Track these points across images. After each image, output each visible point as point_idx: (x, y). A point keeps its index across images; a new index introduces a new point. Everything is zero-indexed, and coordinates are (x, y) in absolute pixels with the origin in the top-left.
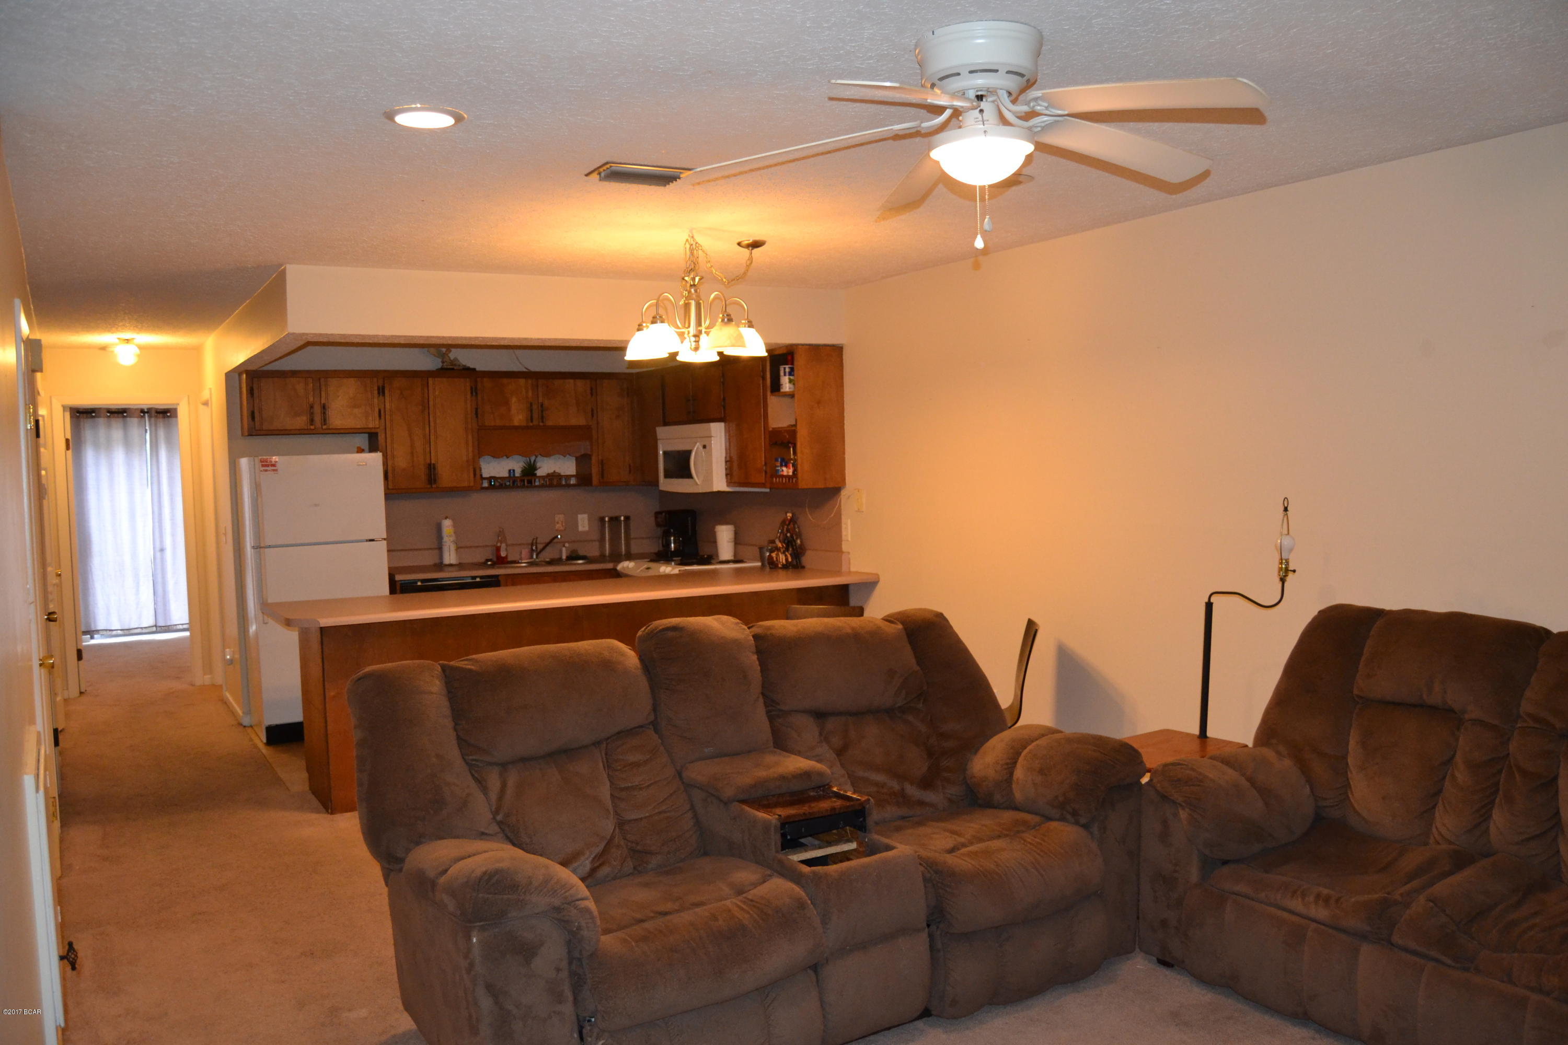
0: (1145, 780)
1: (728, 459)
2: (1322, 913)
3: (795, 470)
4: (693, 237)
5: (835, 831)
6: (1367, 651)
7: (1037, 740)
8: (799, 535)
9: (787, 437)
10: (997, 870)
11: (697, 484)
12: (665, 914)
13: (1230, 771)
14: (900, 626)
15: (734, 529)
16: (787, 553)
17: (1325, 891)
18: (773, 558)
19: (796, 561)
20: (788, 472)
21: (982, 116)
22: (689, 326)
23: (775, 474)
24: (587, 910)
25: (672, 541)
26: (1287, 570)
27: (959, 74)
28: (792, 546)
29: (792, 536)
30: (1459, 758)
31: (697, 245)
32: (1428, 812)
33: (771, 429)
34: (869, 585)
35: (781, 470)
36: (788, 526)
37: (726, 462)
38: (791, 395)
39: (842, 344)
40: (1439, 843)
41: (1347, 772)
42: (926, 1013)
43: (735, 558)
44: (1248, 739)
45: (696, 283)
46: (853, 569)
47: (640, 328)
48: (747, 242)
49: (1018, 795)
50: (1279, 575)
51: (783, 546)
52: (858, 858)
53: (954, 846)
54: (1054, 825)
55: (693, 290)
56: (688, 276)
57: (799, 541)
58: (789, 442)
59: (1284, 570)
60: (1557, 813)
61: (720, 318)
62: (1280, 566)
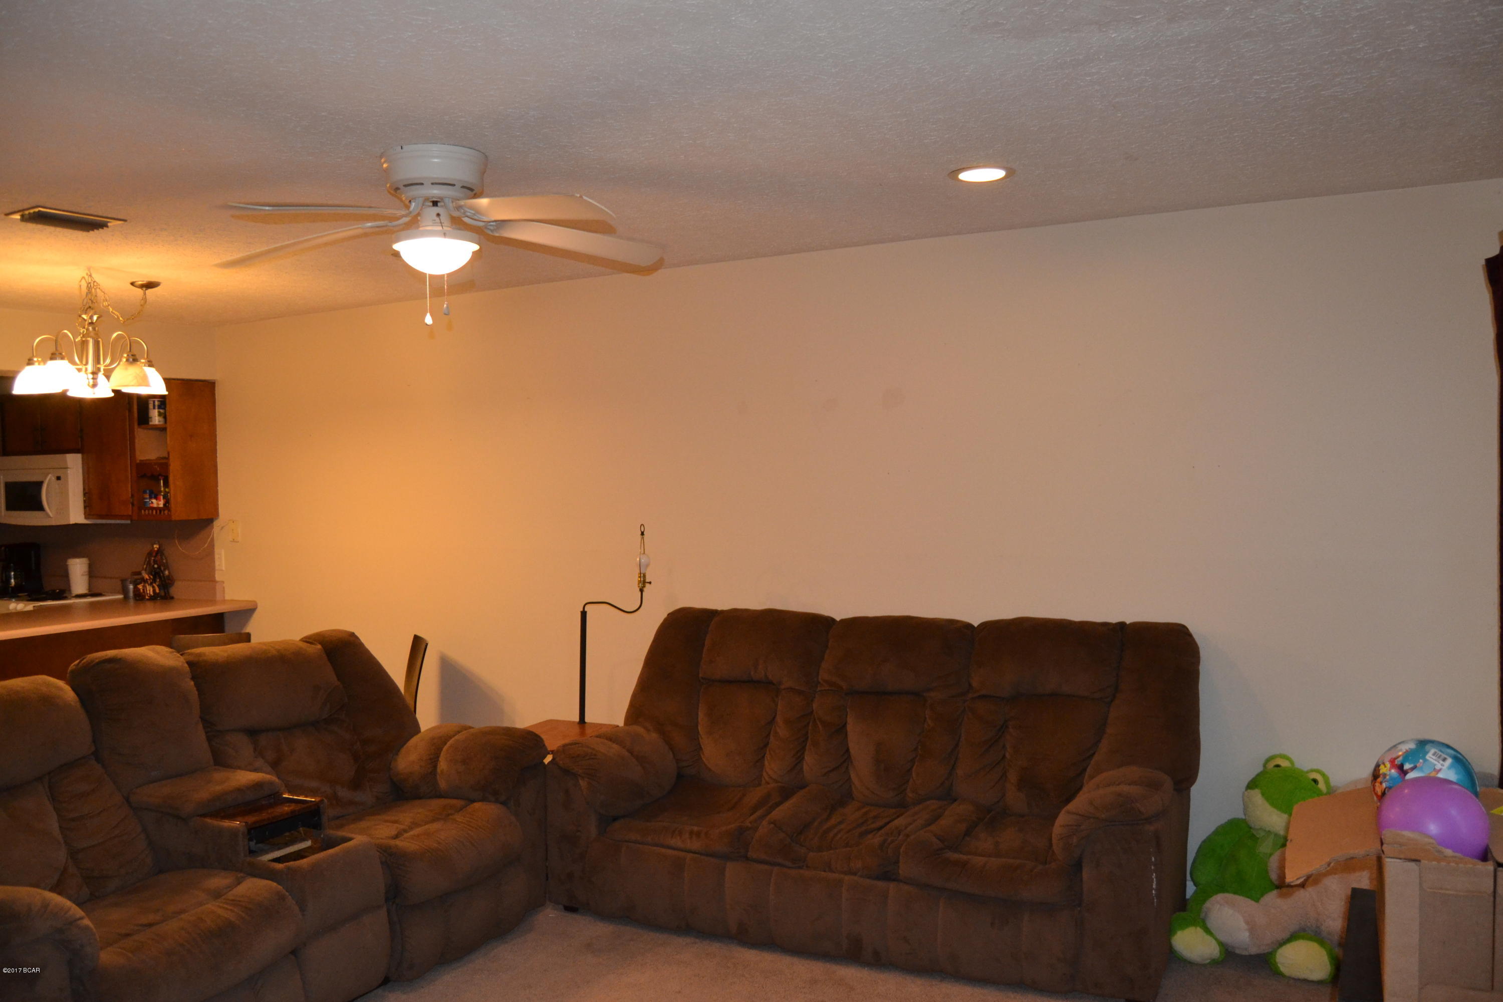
0: (548, 759)
1: (87, 491)
2: (696, 845)
3: (167, 502)
4: (90, 276)
5: (287, 834)
6: (708, 642)
7: (454, 736)
8: (167, 567)
9: (158, 469)
10: (440, 848)
11: (49, 517)
12: (150, 925)
13: (614, 746)
14: (319, 647)
15: (88, 562)
16: (154, 585)
17: (696, 829)
18: (139, 590)
19: (165, 592)
20: (158, 504)
21: (440, 220)
22: (87, 363)
23: (143, 506)
24: (87, 928)
25: (12, 576)
26: (644, 582)
27: (422, 184)
28: (160, 578)
29: (159, 567)
30: (779, 719)
31: (95, 284)
32: (759, 762)
33: (138, 462)
34: (247, 612)
35: (150, 502)
36: (155, 557)
37: (85, 494)
38: (162, 429)
39: (215, 380)
40: (768, 784)
41: (698, 739)
42: (386, 982)
43: (89, 591)
44: (620, 722)
45: (94, 321)
46: (227, 597)
47: (30, 362)
48: (140, 283)
49: (443, 784)
50: (639, 587)
51: (150, 577)
52: (313, 854)
53: (398, 833)
54: (477, 805)
55: (90, 328)
56: (86, 313)
57: (167, 573)
58: (160, 475)
59: (642, 582)
60: (848, 750)
61: (125, 357)
62: (639, 579)
